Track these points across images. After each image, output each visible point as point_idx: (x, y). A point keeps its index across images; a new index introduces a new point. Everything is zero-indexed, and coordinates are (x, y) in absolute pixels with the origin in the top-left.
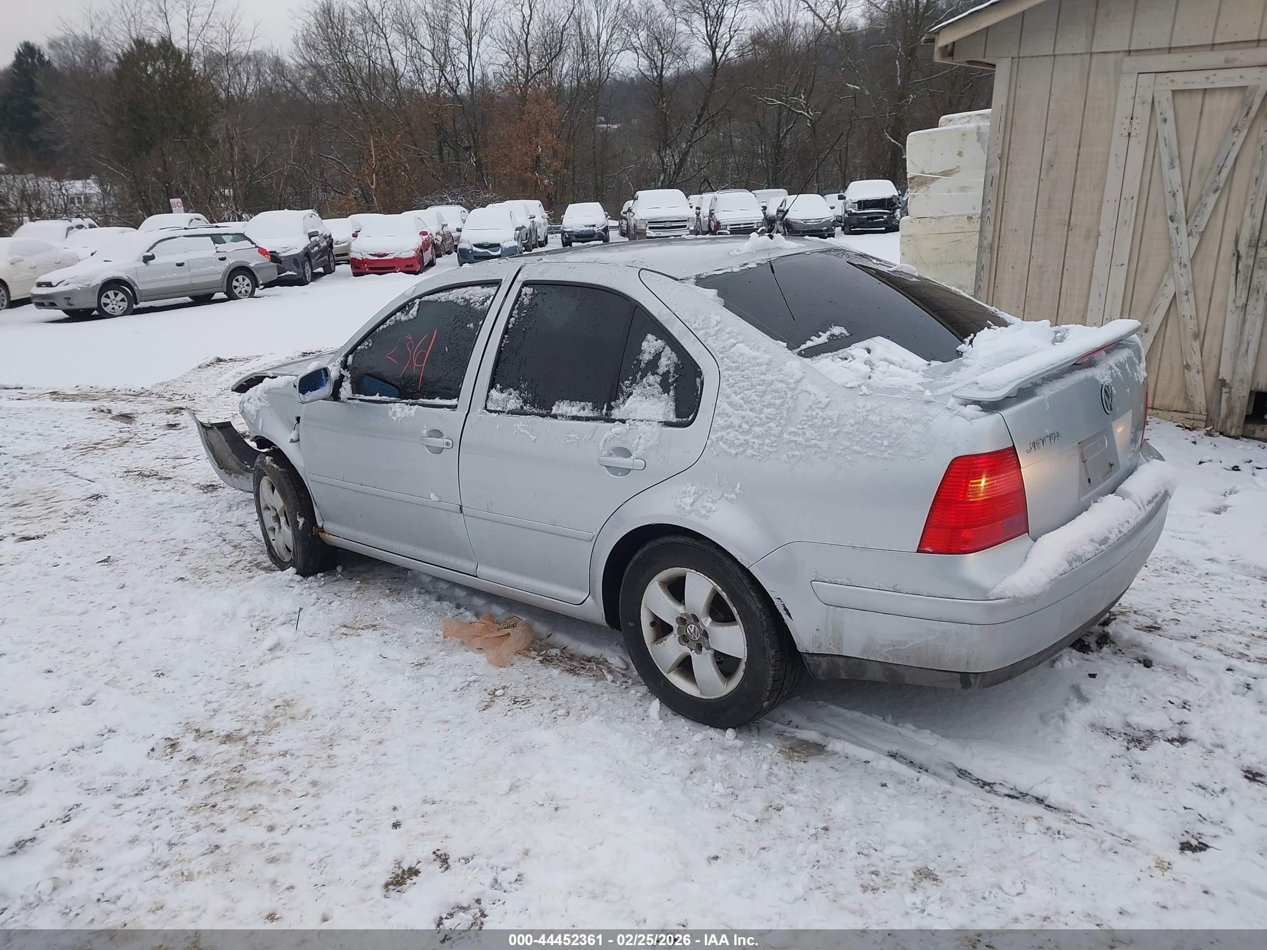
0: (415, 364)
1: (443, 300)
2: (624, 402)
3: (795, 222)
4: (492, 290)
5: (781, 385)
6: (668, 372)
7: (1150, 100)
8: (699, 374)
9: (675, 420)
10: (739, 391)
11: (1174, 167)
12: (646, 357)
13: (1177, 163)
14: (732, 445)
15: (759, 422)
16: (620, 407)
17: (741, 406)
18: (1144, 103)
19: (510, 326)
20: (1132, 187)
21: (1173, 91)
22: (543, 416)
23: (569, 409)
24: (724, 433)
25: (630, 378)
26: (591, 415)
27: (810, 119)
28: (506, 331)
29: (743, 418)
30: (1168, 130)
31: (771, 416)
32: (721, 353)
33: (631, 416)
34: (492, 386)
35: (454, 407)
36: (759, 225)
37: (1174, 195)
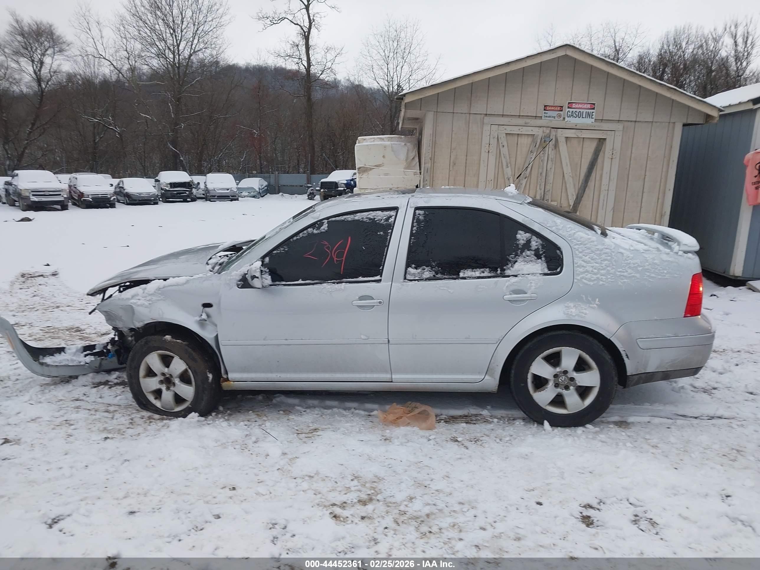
0: (335, 259)
1: (350, 219)
2: (512, 266)
3: (133, 195)
4: (393, 213)
5: (607, 250)
6: (538, 249)
7: (497, 137)
8: (559, 249)
9: (549, 272)
10: (586, 254)
11: (508, 167)
12: (522, 242)
13: (509, 165)
14: (590, 280)
15: (602, 268)
16: (510, 269)
17: (589, 261)
18: (494, 138)
19: (414, 232)
20: (491, 176)
21: (506, 133)
22: (455, 279)
23: (473, 273)
24: (583, 275)
25: (514, 253)
26: (490, 275)
27: (118, 132)
28: (412, 234)
29: (592, 267)
30: (505, 151)
31: (608, 265)
32: (569, 237)
33: (519, 273)
34: (408, 265)
35: (379, 281)
36: (112, 195)
37: (509, 179)
